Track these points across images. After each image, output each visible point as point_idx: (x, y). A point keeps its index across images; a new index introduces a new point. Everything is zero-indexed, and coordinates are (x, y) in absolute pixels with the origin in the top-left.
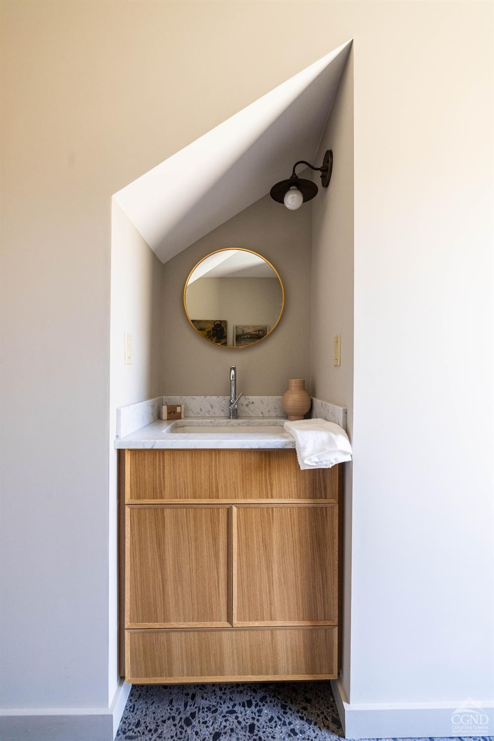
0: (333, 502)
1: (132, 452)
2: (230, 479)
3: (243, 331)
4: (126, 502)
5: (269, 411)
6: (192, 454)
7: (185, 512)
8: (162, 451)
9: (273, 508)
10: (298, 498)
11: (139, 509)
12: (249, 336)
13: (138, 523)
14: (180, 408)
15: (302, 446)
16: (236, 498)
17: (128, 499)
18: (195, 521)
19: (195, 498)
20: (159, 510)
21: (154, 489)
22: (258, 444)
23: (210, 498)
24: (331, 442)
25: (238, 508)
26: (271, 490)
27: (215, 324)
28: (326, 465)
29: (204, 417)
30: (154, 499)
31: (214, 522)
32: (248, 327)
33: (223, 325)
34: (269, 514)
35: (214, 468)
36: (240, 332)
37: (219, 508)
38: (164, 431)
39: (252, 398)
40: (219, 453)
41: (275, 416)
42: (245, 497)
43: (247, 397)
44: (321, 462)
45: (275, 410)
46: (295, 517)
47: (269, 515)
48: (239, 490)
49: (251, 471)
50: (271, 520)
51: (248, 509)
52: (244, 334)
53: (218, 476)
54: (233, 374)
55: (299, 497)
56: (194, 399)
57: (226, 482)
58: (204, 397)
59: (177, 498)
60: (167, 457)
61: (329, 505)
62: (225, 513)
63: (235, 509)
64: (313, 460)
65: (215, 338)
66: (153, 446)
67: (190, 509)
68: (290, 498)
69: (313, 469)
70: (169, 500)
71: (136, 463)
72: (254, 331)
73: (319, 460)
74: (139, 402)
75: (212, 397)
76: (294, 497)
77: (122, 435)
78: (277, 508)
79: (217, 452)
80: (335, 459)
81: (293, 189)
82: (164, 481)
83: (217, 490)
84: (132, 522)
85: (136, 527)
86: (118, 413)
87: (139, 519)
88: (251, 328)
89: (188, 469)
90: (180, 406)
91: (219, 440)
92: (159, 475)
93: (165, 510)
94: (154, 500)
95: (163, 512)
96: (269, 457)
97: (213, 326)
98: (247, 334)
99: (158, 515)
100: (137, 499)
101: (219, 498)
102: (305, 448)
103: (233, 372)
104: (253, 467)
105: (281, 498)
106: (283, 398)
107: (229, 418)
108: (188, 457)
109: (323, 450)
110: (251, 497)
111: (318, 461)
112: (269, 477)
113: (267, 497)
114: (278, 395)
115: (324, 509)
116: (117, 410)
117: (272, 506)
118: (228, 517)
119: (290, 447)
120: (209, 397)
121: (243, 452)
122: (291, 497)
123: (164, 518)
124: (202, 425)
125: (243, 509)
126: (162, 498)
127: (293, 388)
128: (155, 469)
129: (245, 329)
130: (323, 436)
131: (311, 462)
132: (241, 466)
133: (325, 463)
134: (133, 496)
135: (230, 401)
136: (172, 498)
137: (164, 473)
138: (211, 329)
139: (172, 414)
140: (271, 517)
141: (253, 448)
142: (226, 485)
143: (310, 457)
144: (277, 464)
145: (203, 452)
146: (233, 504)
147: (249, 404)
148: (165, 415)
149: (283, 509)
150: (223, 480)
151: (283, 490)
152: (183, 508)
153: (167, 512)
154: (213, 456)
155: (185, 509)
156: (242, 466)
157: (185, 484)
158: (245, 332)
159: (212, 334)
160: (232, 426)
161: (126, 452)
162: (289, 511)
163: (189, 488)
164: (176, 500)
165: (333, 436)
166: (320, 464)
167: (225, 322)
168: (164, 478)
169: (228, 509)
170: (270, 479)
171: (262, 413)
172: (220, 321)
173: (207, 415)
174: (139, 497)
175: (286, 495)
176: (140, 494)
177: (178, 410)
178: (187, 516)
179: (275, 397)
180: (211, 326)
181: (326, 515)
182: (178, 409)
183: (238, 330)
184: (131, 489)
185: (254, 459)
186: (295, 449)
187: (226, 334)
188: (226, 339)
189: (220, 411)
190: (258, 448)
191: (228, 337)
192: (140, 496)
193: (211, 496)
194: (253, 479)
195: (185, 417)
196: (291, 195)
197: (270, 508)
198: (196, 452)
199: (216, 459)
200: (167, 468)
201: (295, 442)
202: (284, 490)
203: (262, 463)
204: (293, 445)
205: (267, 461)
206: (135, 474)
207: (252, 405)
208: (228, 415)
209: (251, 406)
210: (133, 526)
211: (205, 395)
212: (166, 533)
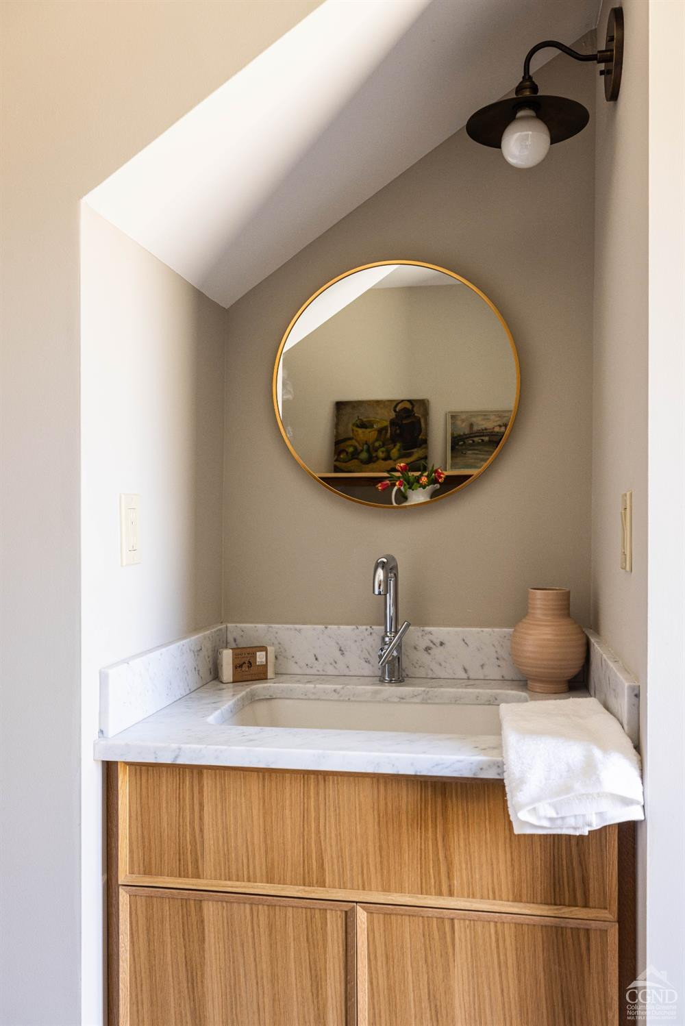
0: (605, 917)
1: (133, 767)
2: (351, 843)
3: (471, 425)
4: (121, 880)
5: (482, 666)
6: (264, 779)
7: (248, 910)
8: (198, 771)
9: (452, 919)
10: (515, 900)
11: (149, 896)
12: (486, 439)
13: (148, 930)
14: (264, 653)
15: (517, 775)
16: (364, 889)
17: (124, 874)
18: (270, 935)
19: (270, 880)
20: (192, 902)
21: (180, 852)
22: (412, 764)
23: (304, 885)
24: (589, 769)
25: (370, 913)
26: (449, 877)
27: (397, 410)
28: (575, 828)
29: (323, 677)
30: (180, 876)
31: (314, 943)
32: (485, 415)
33: (418, 412)
34: (445, 933)
35: (313, 814)
36: (463, 428)
37: (326, 910)
38: (211, 719)
39: (440, 632)
40: (325, 781)
41: (499, 677)
42: (386, 889)
43: (426, 628)
44: (563, 818)
45: (499, 663)
46: (508, 947)
47: (443, 937)
48: (372, 869)
49: (400, 826)
50: (450, 950)
51: (393, 917)
52: (472, 435)
53: (322, 833)
54: (382, 578)
55: (517, 899)
56: (299, 631)
57: (341, 849)
58: (322, 627)
59: (229, 880)
60: (207, 782)
61: (593, 925)
62: (340, 923)
63: (362, 916)
64: (542, 812)
65: (398, 445)
66: (176, 757)
67: (260, 907)
68: (494, 899)
69: (544, 835)
70: (214, 882)
71: (141, 795)
72: (500, 426)
73: (557, 813)
74: (162, 646)
75: (342, 627)
76: (504, 896)
77: (111, 732)
78: (464, 920)
79: (320, 777)
80: (600, 814)
81: (523, 118)
82: (202, 837)
83: (321, 866)
84: (134, 925)
85: (142, 936)
86: (103, 679)
87: (149, 919)
88: (492, 417)
89: (255, 812)
90: (264, 649)
91: (321, 751)
92: (192, 822)
93: (205, 904)
94: (180, 880)
95: (201, 908)
96: (444, 794)
97: (393, 415)
98: (481, 433)
99: (188, 914)
100: (145, 874)
101: (325, 887)
102: (522, 781)
103: (380, 573)
104: (404, 817)
105: (474, 897)
106: (514, 631)
107: (382, 681)
108: (254, 785)
109: (567, 789)
110: (401, 890)
111: (554, 815)
112: (444, 846)
113: (440, 894)
114: (506, 627)
115: (582, 933)
116: (100, 672)
117: (452, 916)
118: (346, 932)
119: (491, 774)
120: (335, 627)
121: (381, 781)
122: (497, 897)
123: (202, 921)
124: (313, 697)
125: (381, 916)
126: (198, 877)
127: (539, 613)
128: (181, 809)
129: (474, 420)
130: (573, 753)
131: (539, 818)
132: (376, 812)
133: (572, 822)
134: (136, 869)
135: (383, 638)
136: (220, 879)
137: (201, 818)
138: (386, 423)
139: (245, 668)
140: (449, 939)
141: (401, 772)
142: (341, 856)
143: (536, 805)
144: (463, 813)
145: (288, 775)
146: (357, 902)
147: (431, 645)
148: (227, 672)
149: (479, 924)
150: (334, 844)
151: (477, 876)
152: (245, 903)
153: (211, 910)
154: (312, 788)
155: (248, 906)
156: (379, 815)
157: (247, 847)
158: (475, 428)
159: (389, 434)
160: (386, 701)
161: (120, 769)
162: (493, 931)
163: (257, 858)
164: (229, 883)
165: (598, 753)
166: (559, 822)
167: (423, 404)
168: (201, 831)
169: (346, 912)
170: (446, 848)
171: (466, 671)
172: (410, 401)
173: (331, 670)
174: (147, 872)
175: (486, 892)
176: (150, 863)
177: (258, 660)
178: (252, 923)
179: (496, 630)
180: (385, 417)
181: (588, 949)
182: (260, 657)
183: (459, 422)
184: (131, 851)
185: (407, 798)
186: (502, 780)
187: (426, 434)
188: (427, 448)
189: (363, 662)
190: (413, 773)
191: (429, 442)
192: (151, 868)
193: (307, 880)
194: (405, 845)
195: (276, 674)
196: (518, 134)
197: (446, 921)
198: (274, 775)
199: (318, 794)
200: (207, 808)
201: (503, 764)
202: (481, 877)
203: (426, 809)
204: (500, 771)
205: (439, 808)
206: (139, 818)
207: (441, 648)
208: (379, 673)
209: (436, 651)
210: (135, 935)
211: (326, 623)
212: (207, 956)
